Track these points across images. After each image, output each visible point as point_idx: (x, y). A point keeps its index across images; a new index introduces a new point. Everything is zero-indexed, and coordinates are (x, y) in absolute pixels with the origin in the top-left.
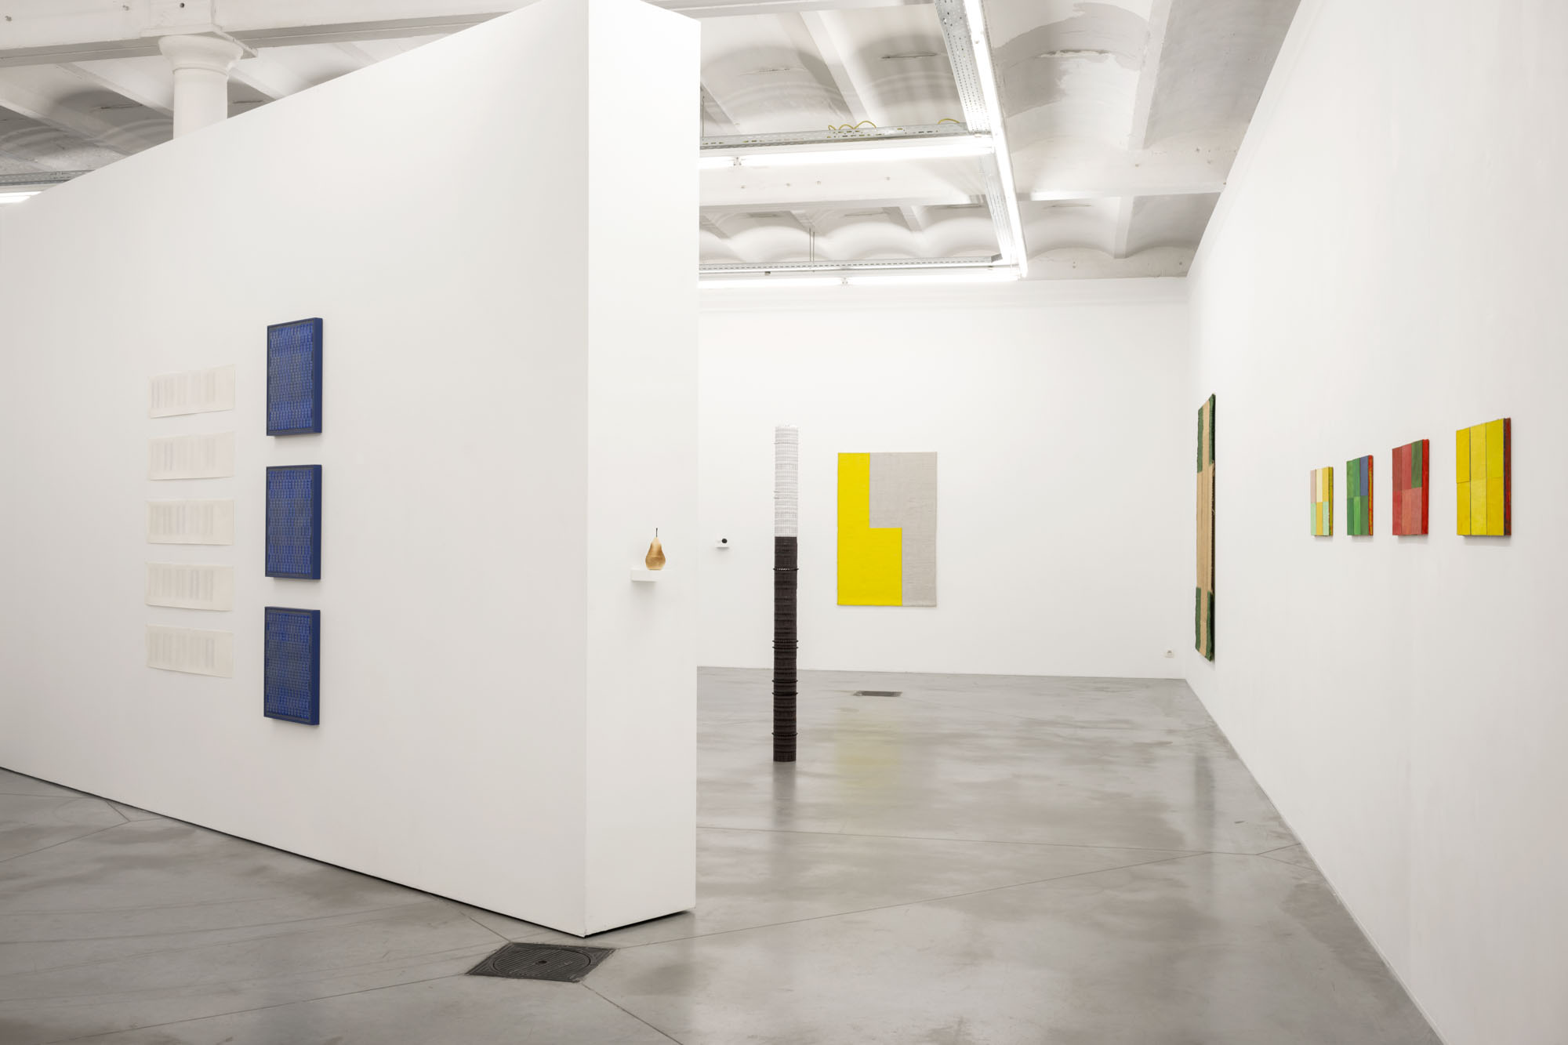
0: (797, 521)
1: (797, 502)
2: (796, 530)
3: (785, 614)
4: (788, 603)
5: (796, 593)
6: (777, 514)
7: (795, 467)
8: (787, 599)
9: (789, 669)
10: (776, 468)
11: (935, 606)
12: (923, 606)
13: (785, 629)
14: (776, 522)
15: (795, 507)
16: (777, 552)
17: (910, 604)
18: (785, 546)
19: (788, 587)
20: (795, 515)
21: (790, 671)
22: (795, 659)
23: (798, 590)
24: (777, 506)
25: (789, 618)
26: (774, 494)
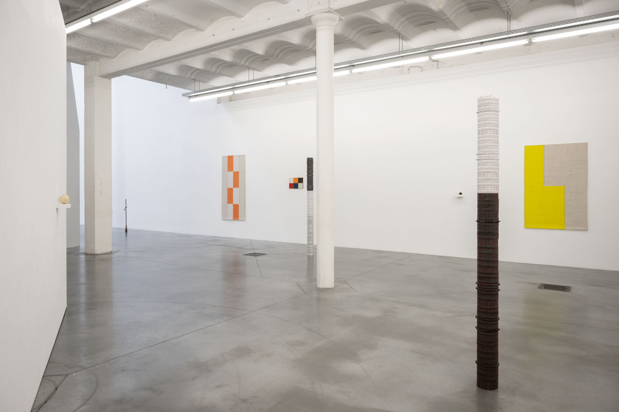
0: (498, 179)
1: (498, 163)
2: (497, 187)
3: (487, 261)
4: (490, 251)
5: (497, 242)
6: (479, 174)
7: (497, 132)
8: (489, 248)
9: (491, 309)
10: (479, 133)
11: (587, 230)
12: (578, 230)
13: (487, 274)
14: (479, 181)
15: (497, 167)
16: (479, 206)
17: (571, 229)
18: (486, 201)
19: (490, 237)
20: (497, 174)
21: (493, 311)
22: (497, 299)
23: (499, 240)
24: (479, 167)
25: (491, 265)
26: (476, 157)
